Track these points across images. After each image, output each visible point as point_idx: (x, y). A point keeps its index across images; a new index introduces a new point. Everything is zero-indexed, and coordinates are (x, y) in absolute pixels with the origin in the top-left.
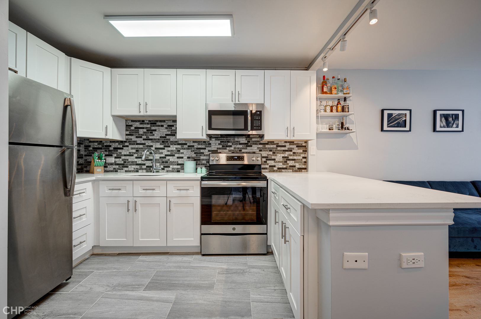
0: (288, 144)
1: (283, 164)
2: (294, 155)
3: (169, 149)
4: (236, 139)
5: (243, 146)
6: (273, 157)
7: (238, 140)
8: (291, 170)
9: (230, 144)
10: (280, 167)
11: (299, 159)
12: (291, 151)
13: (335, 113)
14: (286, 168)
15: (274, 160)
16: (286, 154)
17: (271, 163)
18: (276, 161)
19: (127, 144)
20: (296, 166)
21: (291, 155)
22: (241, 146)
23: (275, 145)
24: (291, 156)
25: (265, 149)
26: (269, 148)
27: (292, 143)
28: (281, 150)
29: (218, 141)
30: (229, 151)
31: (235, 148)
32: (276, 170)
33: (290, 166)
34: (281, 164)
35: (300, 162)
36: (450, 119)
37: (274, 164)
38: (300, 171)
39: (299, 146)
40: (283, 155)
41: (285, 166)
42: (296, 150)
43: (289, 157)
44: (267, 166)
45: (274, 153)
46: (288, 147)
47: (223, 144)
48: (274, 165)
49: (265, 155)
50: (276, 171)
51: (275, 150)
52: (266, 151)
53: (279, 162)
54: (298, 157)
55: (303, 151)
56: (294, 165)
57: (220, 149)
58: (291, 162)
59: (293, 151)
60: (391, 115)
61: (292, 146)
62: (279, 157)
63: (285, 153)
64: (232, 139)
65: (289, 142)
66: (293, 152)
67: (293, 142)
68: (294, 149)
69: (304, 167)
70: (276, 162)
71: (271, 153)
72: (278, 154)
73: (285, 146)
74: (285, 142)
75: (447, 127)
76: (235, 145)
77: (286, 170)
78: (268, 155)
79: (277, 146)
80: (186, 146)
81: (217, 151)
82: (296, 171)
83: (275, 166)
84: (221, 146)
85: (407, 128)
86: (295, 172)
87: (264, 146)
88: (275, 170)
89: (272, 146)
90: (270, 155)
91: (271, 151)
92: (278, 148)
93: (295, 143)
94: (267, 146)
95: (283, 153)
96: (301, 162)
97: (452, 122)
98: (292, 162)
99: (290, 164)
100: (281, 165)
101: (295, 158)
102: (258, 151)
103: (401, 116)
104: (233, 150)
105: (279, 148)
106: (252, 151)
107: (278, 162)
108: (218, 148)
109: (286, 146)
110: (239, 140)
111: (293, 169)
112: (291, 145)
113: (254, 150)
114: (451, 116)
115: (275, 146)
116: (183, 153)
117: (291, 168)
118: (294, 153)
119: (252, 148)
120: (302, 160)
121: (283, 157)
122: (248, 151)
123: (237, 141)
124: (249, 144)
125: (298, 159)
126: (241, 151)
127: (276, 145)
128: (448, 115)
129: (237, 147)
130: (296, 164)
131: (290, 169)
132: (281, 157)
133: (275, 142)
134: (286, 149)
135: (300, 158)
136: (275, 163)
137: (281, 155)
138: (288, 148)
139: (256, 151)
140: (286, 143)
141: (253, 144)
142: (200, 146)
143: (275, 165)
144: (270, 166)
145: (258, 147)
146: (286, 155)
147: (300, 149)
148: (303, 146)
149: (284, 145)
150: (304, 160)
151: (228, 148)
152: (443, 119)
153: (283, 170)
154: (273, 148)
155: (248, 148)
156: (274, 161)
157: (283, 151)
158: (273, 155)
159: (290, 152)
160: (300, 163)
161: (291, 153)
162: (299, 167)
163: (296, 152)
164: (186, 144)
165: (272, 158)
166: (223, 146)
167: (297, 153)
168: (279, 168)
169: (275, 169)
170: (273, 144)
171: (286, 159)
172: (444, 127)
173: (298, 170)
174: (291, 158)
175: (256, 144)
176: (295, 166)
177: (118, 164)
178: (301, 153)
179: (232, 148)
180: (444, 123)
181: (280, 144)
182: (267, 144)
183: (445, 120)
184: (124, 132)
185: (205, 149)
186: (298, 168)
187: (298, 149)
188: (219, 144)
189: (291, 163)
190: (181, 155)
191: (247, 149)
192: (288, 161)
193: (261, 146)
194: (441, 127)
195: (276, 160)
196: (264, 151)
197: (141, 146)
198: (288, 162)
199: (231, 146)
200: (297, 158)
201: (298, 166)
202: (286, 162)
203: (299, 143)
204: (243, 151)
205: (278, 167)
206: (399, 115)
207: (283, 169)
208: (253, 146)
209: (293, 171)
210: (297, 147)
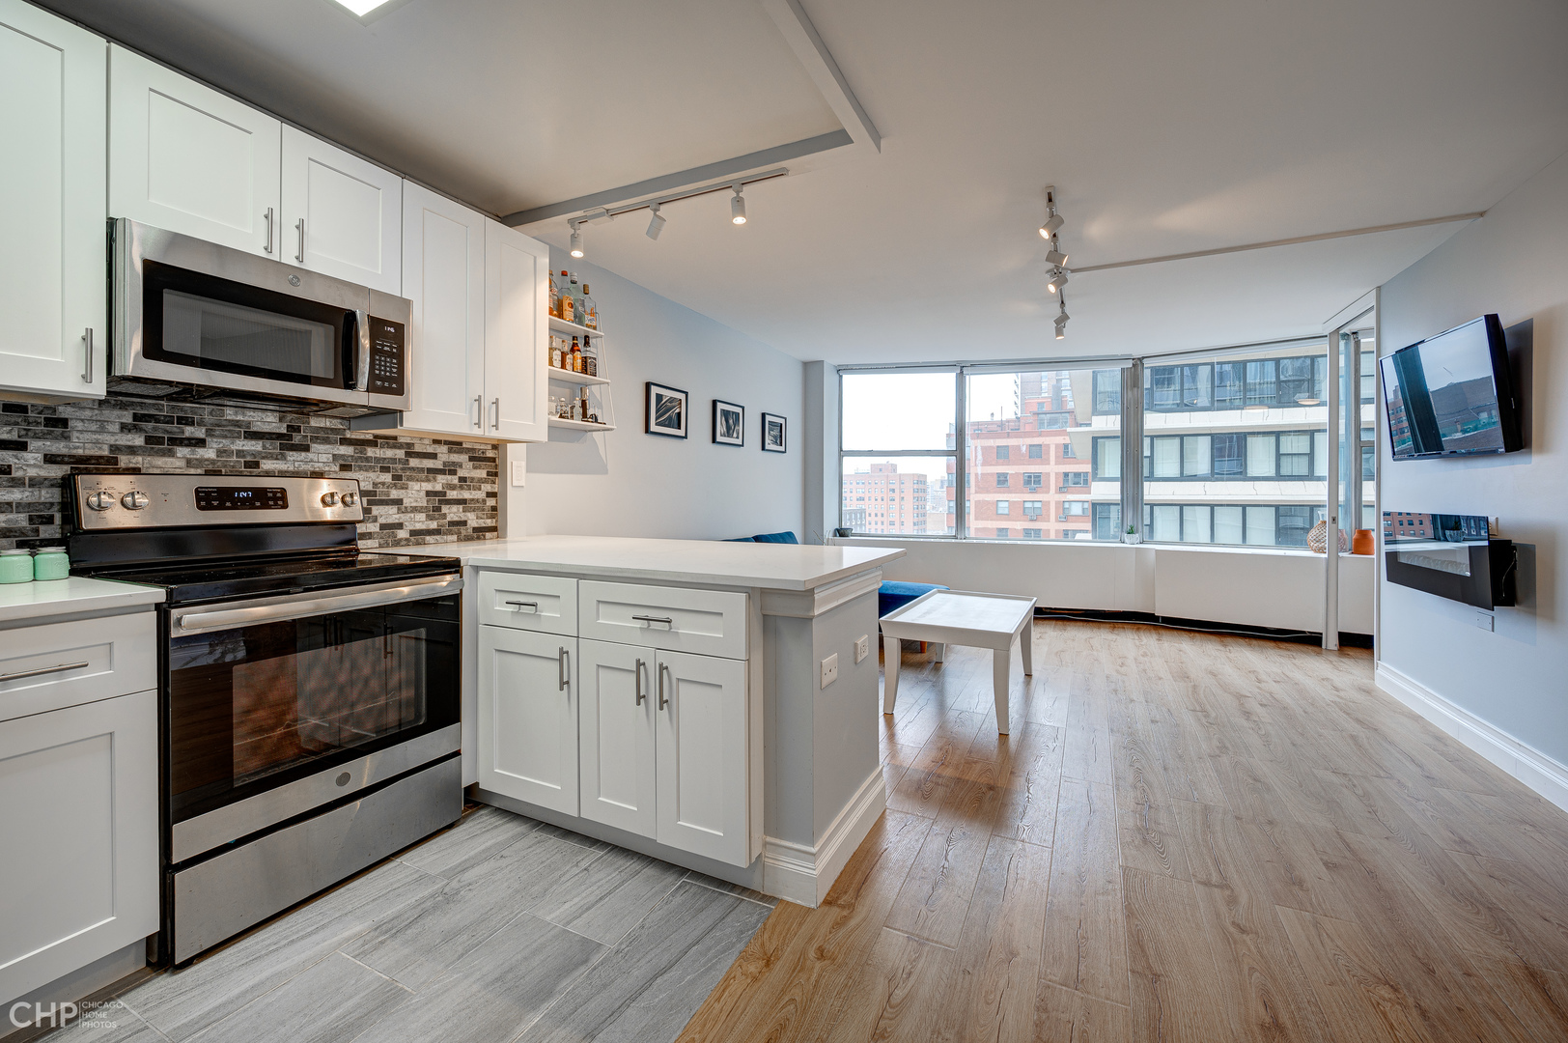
0: (444, 448)
1: (430, 518)
2: (461, 488)
4: (230, 414)
5: (264, 447)
6: (394, 494)
7: (240, 417)
8: (455, 537)
9: (193, 431)
10: (419, 526)
11: (477, 501)
12: (453, 472)
13: (570, 372)
14: (437, 532)
15: (398, 502)
16: (439, 483)
17: (387, 514)
18: (406, 508)
20: (469, 522)
21: (453, 487)
22: (254, 446)
23: (399, 448)
24: (454, 489)
25: (367, 464)
26: (378, 460)
27: (455, 445)
28: (421, 470)
29: (117, 412)
30: (189, 463)
31: (220, 452)
32: (406, 539)
33: (452, 523)
34: (422, 516)
35: (478, 508)
36: (731, 421)
37: (397, 516)
38: (478, 538)
39: (477, 458)
40: (428, 486)
41: (433, 525)
42: (468, 470)
43: (448, 492)
44: (373, 528)
45: (397, 477)
46: (444, 459)
47: (155, 429)
48: (397, 521)
49: (363, 483)
50: (404, 543)
51: (402, 469)
52: (366, 471)
53: (415, 510)
54: (473, 492)
55: (488, 474)
56: (464, 519)
57: (132, 450)
58: (455, 508)
59: (461, 473)
60: (661, 397)
61: (455, 458)
62: (415, 493)
63: (435, 479)
64: (205, 412)
65: (447, 443)
66: (460, 478)
67: (460, 444)
68: (461, 466)
69: (490, 525)
70: (406, 511)
71: (387, 478)
72: (410, 483)
73: (434, 456)
74: (436, 442)
75: (728, 436)
76: (225, 437)
77: (438, 537)
78: (375, 485)
79: (409, 454)
81: (115, 461)
82: (468, 539)
83: (400, 526)
84: (138, 440)
85: (683, 432)
86: (465, 540)
87: (361, 452)
88: (401, 540)
89: (389, 453)
90: (383, 484)
91: (385, 469)
92: (411, 460)
93: (464, 446)
94: (371, 452)
95: (428, 480)
96: (483, 510)
97: (732, 427)
98: (456, 510)
99: (452, 515)
100: (420, 521)
101: (466, 495)
102: (337, 469)
103: (674, 404)
104: (213, 462)
105: (414, 462)
106: (309, 467)
107: (412, 512)
108: (115, 448)
109: (439, 455)
110: (246, 419)
111: (459, 533)
112: (455, 452)
113: (317, 465)
114: (732, 415)
115: (400, 454)
117: (455, 528)
118: (463, 479)
119: (310, 455)
120: (484, 501)
121: (428, 494)
122: (291, 469)
123: (237, 424)
124: (297, 439)
125: (473, 500)
126: (256, 465)
127: (403, 451)
128: (730, 413)
129: (234, 447)
130: (469, 514)
131: (450, 533)
132: (423, 494)
133: (401, 440)
134: (437, 464)
135: (480, 495)
136: (402, 515)
137: (423, 484)
138: (444, 463)
139: (327, 469)
140: (437, 446)
141: (315, 439)
143: (401, 521)
144: (383, 527)
145: (334, 455)
146: (439, 488)
147: (479, 467)
148: (490, 459)
149: (430, 450)
150: (491, 502)
151: (182, 452)
153: (428, 538)
154: (394, 460)
155: (292, 456)
156: (399, 509)
157: (430, 471)
158: (395, 485)
159: (449, 477)
160: (480, 514)
161: (455, 480)
162: (476, 526)
163: (467, 475)
165: (392, 497)
166: (149, 440)
167: (472, 479)
168: (413, 533)
169: (402, 534)
170: (394, 447)
171: (438, 500)
172: (725, 435)
173: (475, 535)
174: (452, 495)
175: (326, 441)
176: (464, 523)
178: (481, 481)
179: (208, 453)
180: (725, 428)
181: (418, 449)
183: (725, 423)
186: (475, 530)
187: (475, 468)
189: (453, 513)
191: (284, 458)
192: (443, 506)
193: (347, 450)
194: (721, 435)
195: (407, 502)
196: (361, 468)
198: (445, 509)
199: (201, 443)
200: (471, 497)
201: (473, 520)
202: (438, 509)
203: (477, 447)
204: (267, 465)
205: (412, 528)
206: (672, 400)
207: (429, 535)
208: (315, 447)
209: (459, 540)
210: (471, 459)
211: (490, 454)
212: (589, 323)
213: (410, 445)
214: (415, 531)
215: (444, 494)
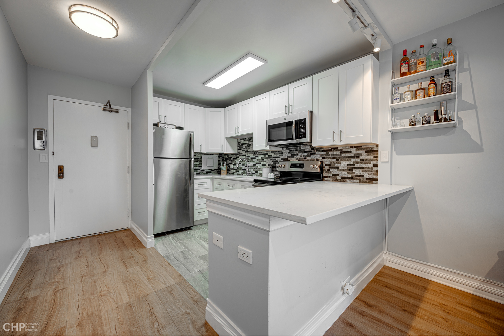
0: (354, 149)
1: (348, 173)
2: (361, 163)
3: (258, 158)
4: (302, 148)
5: (307, 154)
6: (337, 165)
7: (303, 148)
8: (358, 181)
9: (297, 152)
10: (344, 176)
11: (369, 168)
12: (358, 157)
14: (351, 178)
15: (338, 168)
16: (352, 161)
17: (335, 171)
18: (340, 169)
19: (238, 156)
20: (365, 176)
21: (358, 163)
22: (305, 154)
23: (338, 151)
24: (358, 164)
25: (328, 156)
26: (332, 155)
27: (359, 147)
28: (346, 157)
29: (288, 150)
30: (296, 159)
31: (301, 156)
32: (340, 179)
33: (357, 176)
34: (346, 173)
35: (369, 171)
37: (337, 172)
38: (369, 182)
39: (368, 151)
40: (348, 163)
41: (350, 176)
42: (364, 156)
43: (356, 164)
44: (330, 175)
45: (338, 160)
46: (354, 153)
47: (292, 152)
48: (337, 173)
49: (328, 162)
50: (339, 180)
51: (339, 157)
52: (329, 158)
53: (343, 170)
54: (367, 165)
55: (374, 157)
56: (362, 174)
57: (289, 157)
58: (358, 170)
59: (361, 157)
61: (359, 152)
62: (343, 165)
63: (350, 160)
64: (298, 148)
65: (355, 147)
66: (361, 159)
67: (361, 147)
68: (361, 155)
69: (375, 178)
70: (340, 170)
71: (334, 160)
72: (342, 162)
73: (350, 152)
74: (351, 147)
76: (301, 153)
77: (351, 180)
78: (331, 162)
79: (341, 153)
80: (267, 156)
81: (287, 159)
82: (364, 182)
83: (338, 175)
84: (290, 155)
86: (363, 183)
87: (327, 153)
88: (338, 179)
89: (335, 153)
90: (333, 162)
91: (334, 158)
92: (342, 154)
93: (363, 147)
94: (330, 153)
95: (348, 161)
96: (372, 172)
98: (359, 171)
99: (357, 173)
100: (345, 174)
101: (363, 165)
102: (321, 158)
104: (299, 158)
105: (343, 155)
106: (315, 158)
107: (342, 171)
108: (288, 157)
109: (352, 152)
110: (304, 148)
111: (360, 180)
112: (359, 150)
113: (317, 158)
115: (339, 153)
116: (265, 161)
117: (358, 178)
118: (362, 160)
119: (316, 155)
120: (372, 168)
121: (348, 165)
122: (312, 159)
123: (303, 150)
124: (313, 152)
125: (366, 167)
126: (305, 158)
127: (340, 152)
129: (303, 155)
130: (365, 173)
131: (356, 179)
132: (346, 165)
133: (339, 148)
134: (352, 155)
135: (370, 166)
136: (338, 172)
137: (346, 162)
138: (354, 154)
139: (319, 158)
140: (351, 149)
141: (317, 151)
142: (276, 156)
143: (338, 174)
144: (333, 175)
145: (321, 155)
146: (352, 163)
147: (370, 155)
148: (373, 151)
149: (349, 150)
150: (375, 169)
151: (295, 156)
153: (347, 180)
154: (337, 155)
155: (312, 156)
156: (338, 170)
157: (349, 157)
158: (337, 162)
159: (356, 159)
160: (370, 173)
161: (359, 160)
162: (368, 178)
163: (364, 158)
164: (267, 154)
165: (336, 166)
166: (292, 155)
167: (366, 160)
168: (342, 178)
169: (339, 178)
170: (337, 151)
171: (352, 167)
173: (367, 181)
174: (357, 165)
175: (319, 151)
176: (363, 176)
177: (234, 169)
178: (371, 160)
179: (299, 157)
181: (344, 150)
182: (331, 150)
184: (237, 148)
185: (279, 157)
186: (367, 179)
187: (368, 155)
188: (289, 153)
189: (358, 172)
190: (264, 163)
191: (311, 156)
192: (353, 169)
193: (324, 153)
195: (340, 168)
196: (327, 158)
197: (244, 157)
198: (354, 170)
199: (297, 155)
200: (366, 166)
201: (366, 175)
202: (352, 170)
203: (369, 147)
204: (308, 158)
205: (342, 176)
207: (348, 179)
208: (317, 153)
209: (360, 182)
210: (366, 152)
211: (375, 149)
212: (447, 62)
213: (341, 150)
214: (343, 177)
215: (354, 165)
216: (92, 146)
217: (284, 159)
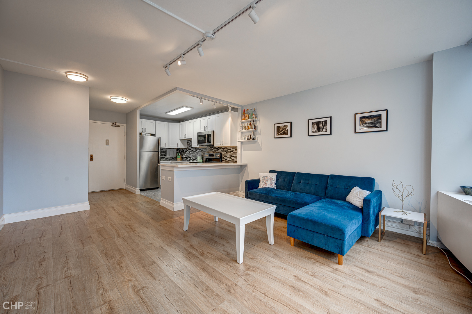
0: (232, 148)
1: (230, 159)
3: (197, 151)
9: (213, 149)
10: (229, 160)
12: (233, 152)
13: (247, 130)
15: (227, 156)
17: (226, 158)
19: (187, 150)
21: (233, 154)
22: (216, 150)
25: (223, 151)
26: (225, 150)
30: (213, 152)
31: (214, 151)
33: (233, 160)
36: (321, 125)
40: (230, 154)
41: (230, 160)
44: (224, 160)
45: (227, 153)
53: (228, 157)
55: (236, 152)
58: (233, 157)
60: (280, 127)
62: (228, 155)
65: (232, 147)
69: (237, 160)
71: (226, 153)
73: (230, 149)
74: (231, 147)
75: (318, 132)
78: (224, 154)
79: (228, 149)
80: (201, 150)
83: (227, 160)
85: (289, 135)
91: (225, 152)
94: (224, 149)
96: (236, 158)
97: (322, 128)
100: (229, 159)
101: (234, 155)
102: (221, 152)
103: (286, 127)
105: (228, 150)
114: (321, 122)
115: (227, 149)
116: (200, 153)
118: (234, 153)
121: (230, 155)
128: (320, 122)
131: (232, 161)
138: (232, 150)
142: (204, 150)
144: (225, 160)
150: (237, 156)
152: (315, 126)
157: (230, 151)
164: (201, 149)
168: (228, 161)
169: (227, 161)
170: (226, 148)
172: (316, 132)
174: (233, 155)
175: (221, 148)
176: (234, 160)
177: (185, 158)
179: (213, 151)
180: (316, 129)
182: (224, 148)
183: (316, 127)
184: (187, 145)
185: (206, 151)
188: (210, 149)
189: (233, 158)
190: (200, 154)
193: (222, 149)
194: (313, 132)
197: (190, 150)
199: (213, 150)
202: (231, 157)
203: (235, 147)
204: (217, 152)
206: (284, 126)
208: (220, 149)
209: (233, 163)
210: (235, 149)
211: (237, 148)
213: (228, 148)
215: (231, 155)
216: (106, 145)
217: (208, 152)
